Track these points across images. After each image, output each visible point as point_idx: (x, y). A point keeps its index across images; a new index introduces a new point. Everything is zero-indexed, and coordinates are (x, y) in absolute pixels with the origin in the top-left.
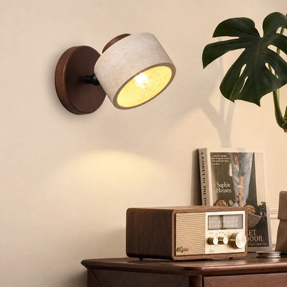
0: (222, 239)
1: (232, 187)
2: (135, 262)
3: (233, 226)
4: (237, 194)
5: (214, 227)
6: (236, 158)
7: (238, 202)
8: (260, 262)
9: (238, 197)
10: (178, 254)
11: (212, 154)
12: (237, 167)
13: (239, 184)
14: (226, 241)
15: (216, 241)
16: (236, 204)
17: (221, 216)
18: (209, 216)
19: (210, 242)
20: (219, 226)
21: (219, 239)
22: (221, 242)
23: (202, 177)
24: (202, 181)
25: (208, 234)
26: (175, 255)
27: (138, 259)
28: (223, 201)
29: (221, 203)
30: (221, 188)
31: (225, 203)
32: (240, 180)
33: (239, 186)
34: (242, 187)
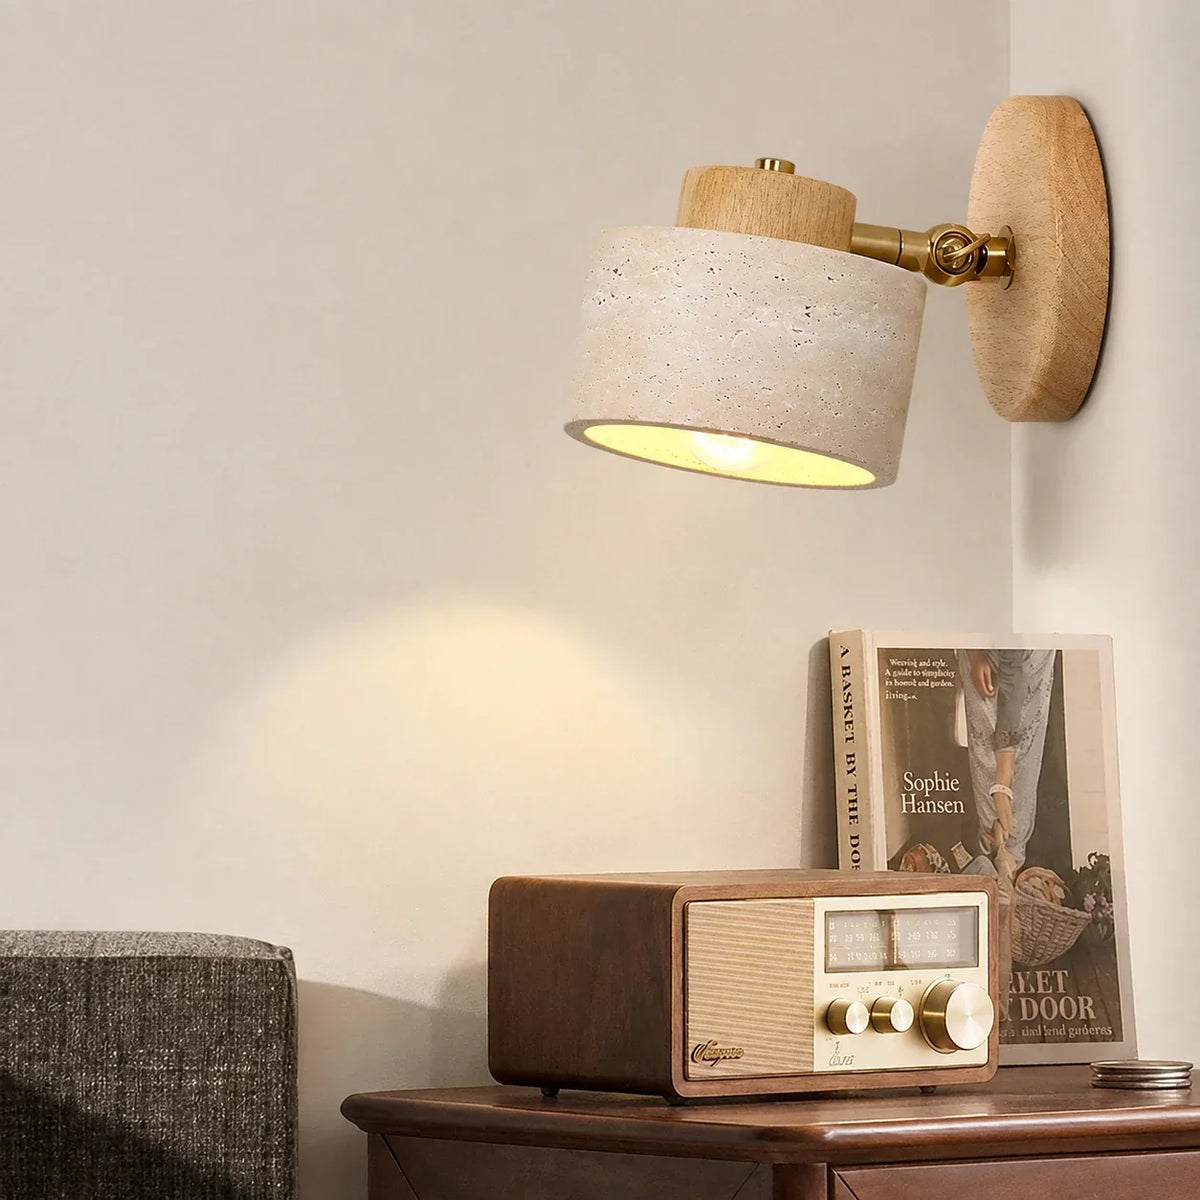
0: (889, 1009)
2: (526, 1109)
4: (987, 817)
5: (850, 961)
6: (985, 671)
7: (993, 856)
9: (993, 832)
10: (695, 1069)
11: (885, 655)
12: (988, 709)
13: (994, 777)
14: (903, 1018)
15: (857, 1020)
16: (985, 862)
17: (886, 915)
18: (828, 914)
19: (833, 1020)
20: (875, 956)
21: (872, 1008)
22: (880, 1023)
23: (841, 750)
24: (841, 766)
25: (826, 991)
26: (686, 1078)
27: (537, 1092)
28: (930, 849)
29: (919, 858)
30: (920, 797)
31: (936, 857)
32: (1000, 764)
33: (996, 788)
34: (1009, 792)
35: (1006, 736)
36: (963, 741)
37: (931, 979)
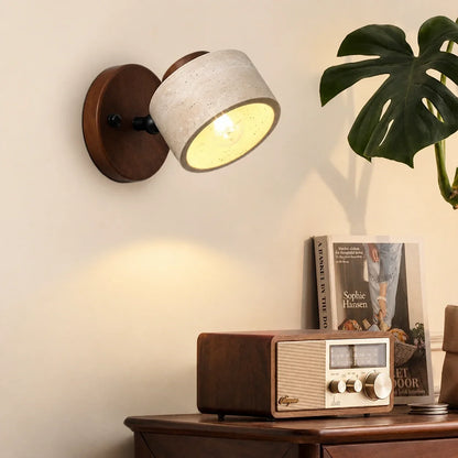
0: (353, 383)
1: (368, 300)
2: (211, 421)
3: (369, 363)
4: (376, 310)
5: (338, 364)
6: (375, 251)
7: (379, 324)
8: (414, 421)
9: (378, 315)
10: (280, 407)
11: (336, 246)
12: (376, 266)
13: (379, 293)
14: (358, 387)
15: (342, 387)
16: (375, 327)
17: (352, 346)
18: (331, 346)
19: (333, 388)
20: (348, 363)
21: (347, 383)
22: (350, 389)
23: (319, 283)
24: (320, 290)
25: (330, 376)
26: (277, 410)
27: (216, 416)
28: (354, 322)
29: (350, 326)
30: (350, 301)
31: (356, 325)
32: (381, 288)
33: (380, 298)
34: (385, 299)
35: (383, 277)
36: (366, 279)
37: (369, 371)
